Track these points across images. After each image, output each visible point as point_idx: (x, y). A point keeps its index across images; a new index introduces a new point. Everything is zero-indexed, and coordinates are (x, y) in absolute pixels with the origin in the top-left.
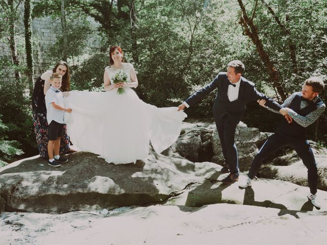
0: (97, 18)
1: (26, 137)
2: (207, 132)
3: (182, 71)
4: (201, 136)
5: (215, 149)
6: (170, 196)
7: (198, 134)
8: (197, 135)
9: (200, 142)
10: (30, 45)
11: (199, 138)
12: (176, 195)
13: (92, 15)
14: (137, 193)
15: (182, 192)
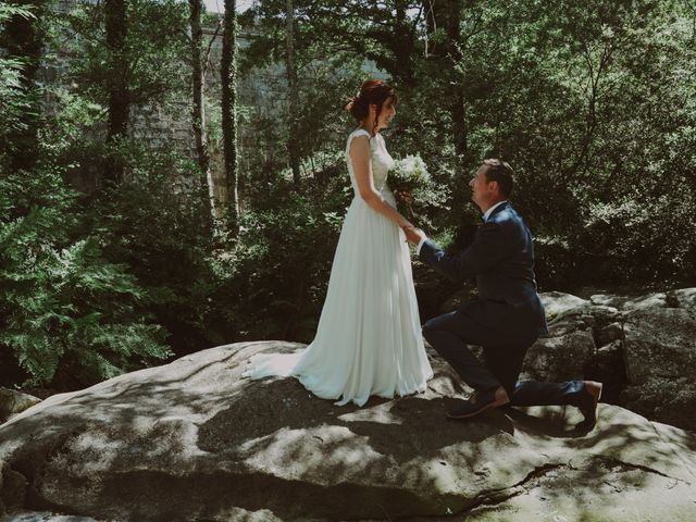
0: (382, 62)
1: (197, 319)
2: (614, 320)
3: (570, 172)
4: (594, 328)
5: (632, 366)
6: (476, 501)
7: (587, 324)
8: (582, 328)
9: (591, 347)
10: (232, 121)
11: (587, 334)
12: (495, 501)
13: (371, 56)
14: (380, 485)
15: (513, 490)
